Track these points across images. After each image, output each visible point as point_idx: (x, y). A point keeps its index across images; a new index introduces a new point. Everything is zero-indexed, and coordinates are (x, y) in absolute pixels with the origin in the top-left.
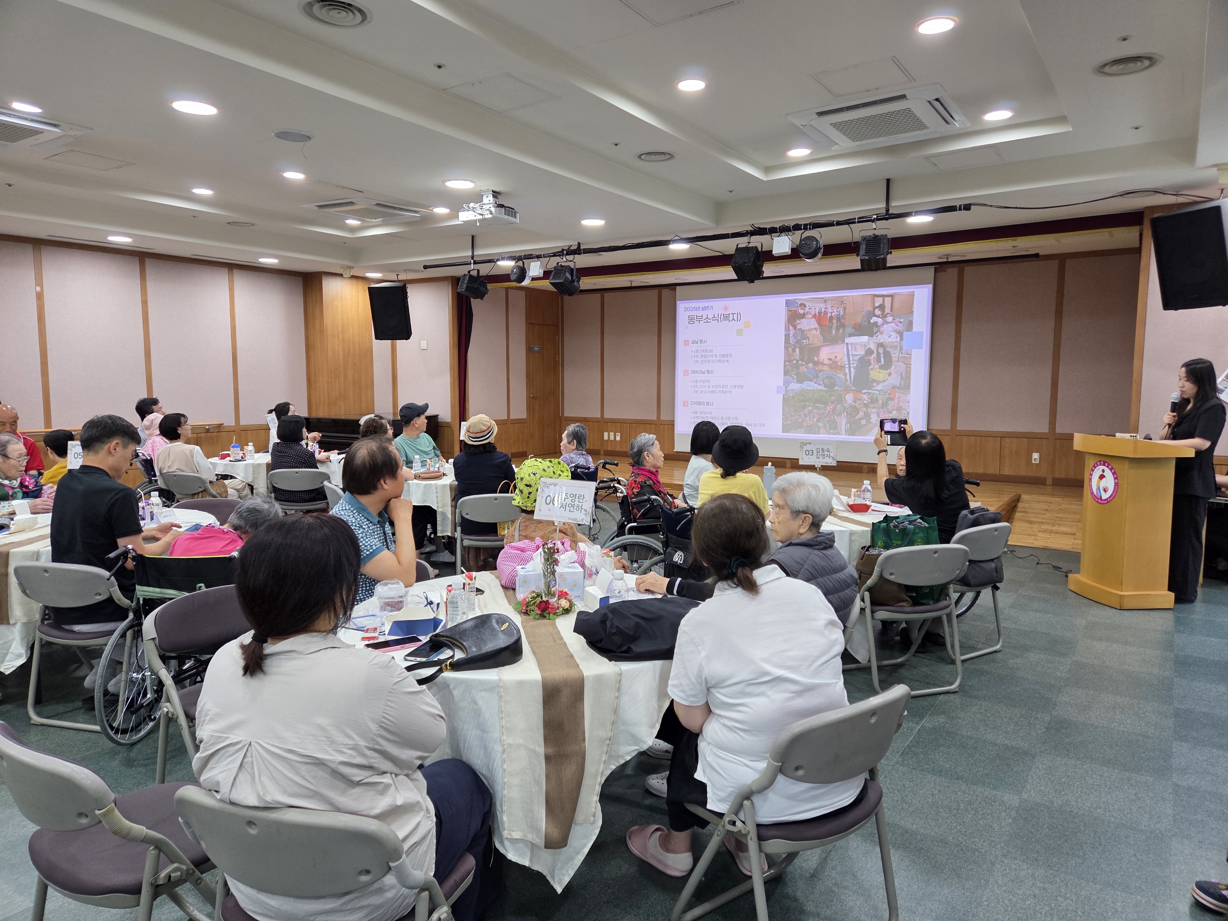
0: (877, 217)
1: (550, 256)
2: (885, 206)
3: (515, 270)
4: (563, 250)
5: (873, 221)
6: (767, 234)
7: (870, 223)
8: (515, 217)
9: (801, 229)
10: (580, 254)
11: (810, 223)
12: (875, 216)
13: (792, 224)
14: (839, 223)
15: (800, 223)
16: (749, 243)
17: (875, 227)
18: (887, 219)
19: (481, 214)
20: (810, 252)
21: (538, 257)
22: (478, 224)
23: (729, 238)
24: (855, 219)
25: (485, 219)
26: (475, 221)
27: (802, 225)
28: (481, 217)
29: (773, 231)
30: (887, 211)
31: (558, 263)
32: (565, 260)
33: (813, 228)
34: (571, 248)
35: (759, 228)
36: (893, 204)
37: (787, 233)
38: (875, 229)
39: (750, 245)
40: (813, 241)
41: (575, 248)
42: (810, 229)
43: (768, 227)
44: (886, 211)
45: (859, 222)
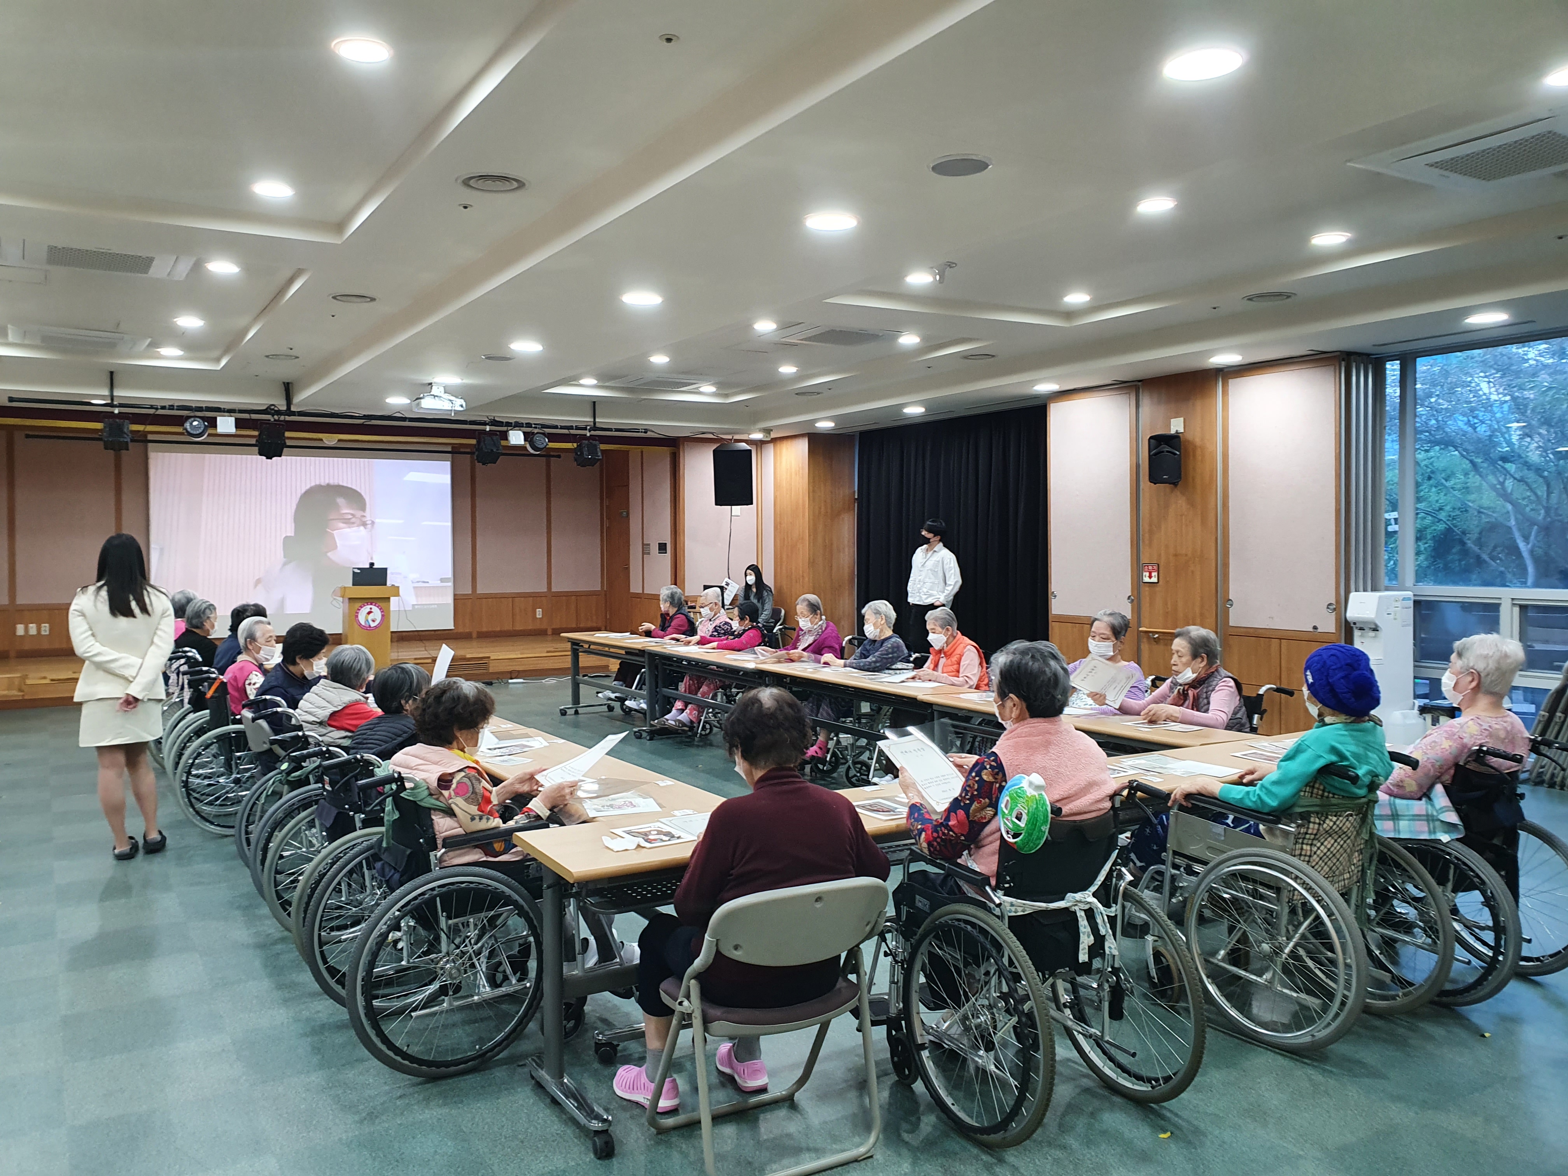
0: (589, 427)
1: (252, 413)
2: (592, 420)
5: (590, 430)
6: (502, 426)
13: (524, 422)
14: (561, 427)
18: (595, 430)
21: (230, 411)
24: (573, 426)
29: (508, 424)
30: (595, 423)
33: (541, 428)
35: (495, 420)
36: (597, 420)
37: (520, 428)
43: (504, 421)
45: (575, 429)
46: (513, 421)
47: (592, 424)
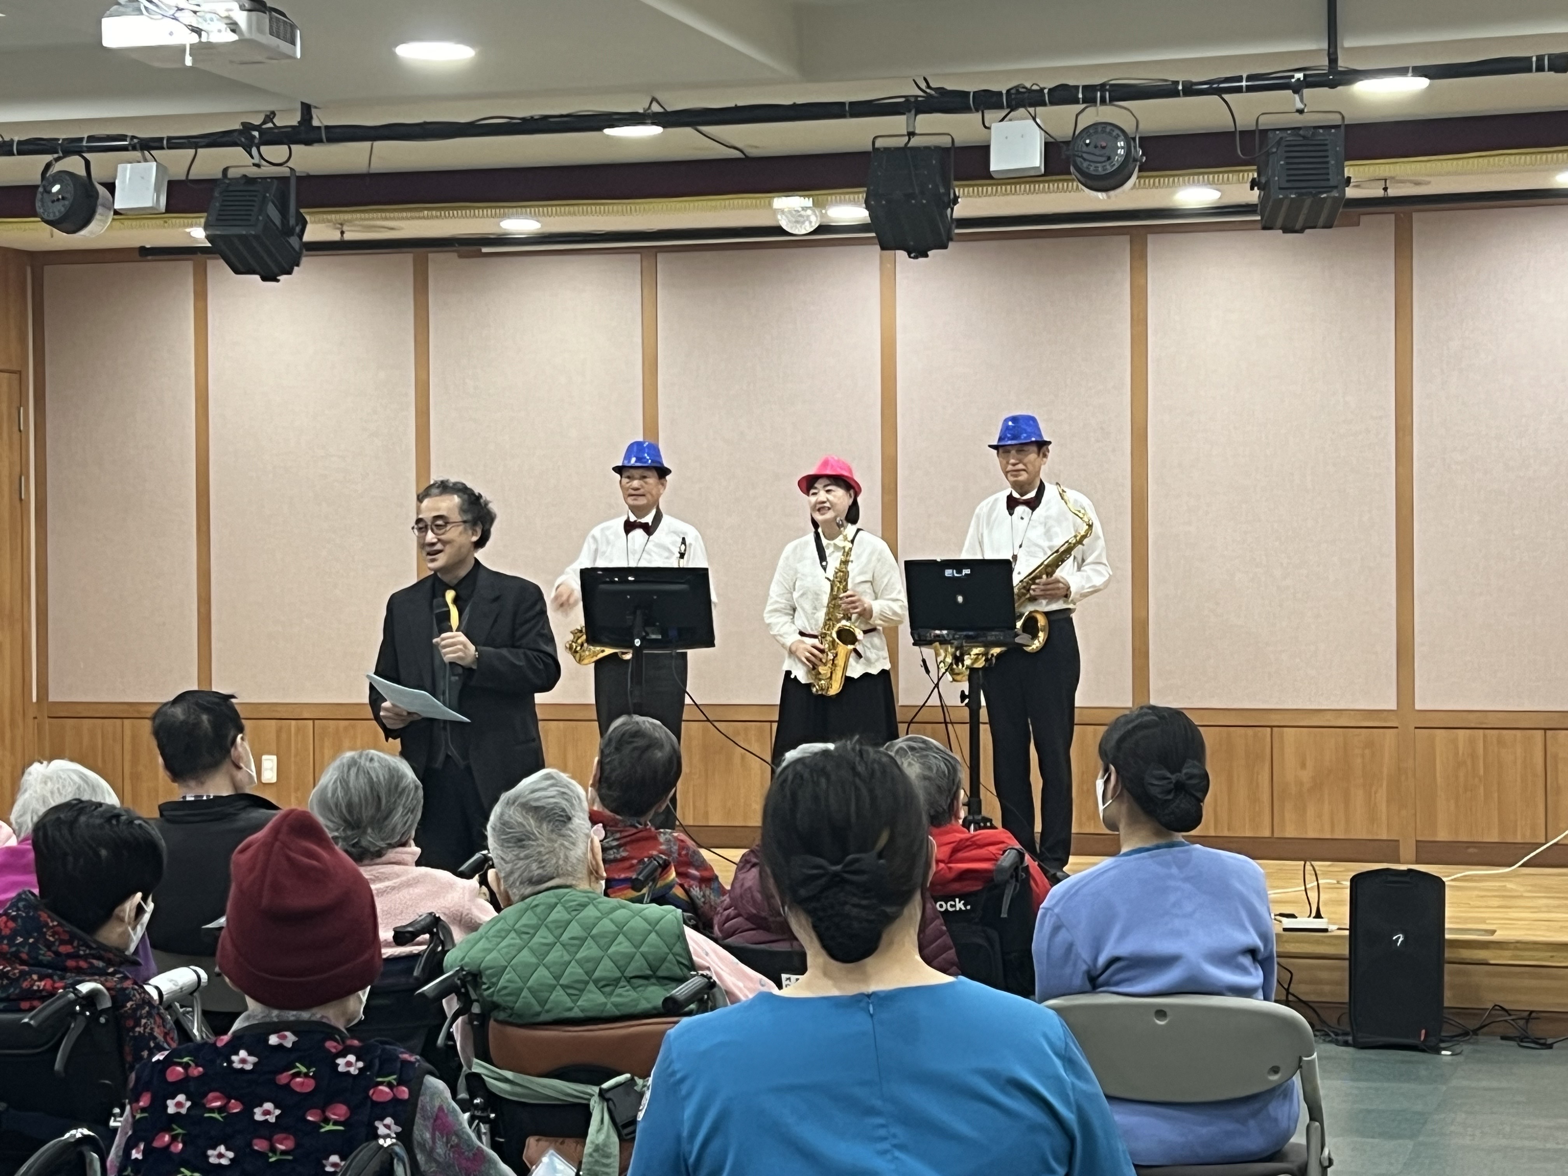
0: (1305, 76)
1: (196, 146)
2: (1325, 45)
3: (56, 188)
4: (247, 127)
5: (1297, 88)
6: (966, 109)
7: (1289, 92)
8: (293, 43)
9: (1076, 101)
10: (308, 143)
11: (1103, 86)
12: (1300, 76)
13: (1048, 84)
14: (1190, 90)
15: (1071, 82)
16: (911, 134)
17: (1300, 106)
18: (1333, 85)
19: (198, 31)
20: (1110, 169)
21: (147, 145)
22: (189, 61)
23: (842, 116)
24: (1239, 79)
25: (209, 46)
26: (180, 50)
27: (1077, 87)
28: (194, 38)
29: (986, 102)
30: (1333, 60)
31: (225, 171)
32: (257, 160)
33: (1112, 100)
34: (279, 122)
35: (941, 91)
36: (1347, 42)
37: (1031, 110)
38: (1301, 112)
39: (915, 142)
40: (1117, 138)
41: (294, 119)
42: (1103, 101)
43: (971, 87)
44: (1330, 61)
45: (1250, 89)
46: (1002, 87)
47: (1324, 62)
